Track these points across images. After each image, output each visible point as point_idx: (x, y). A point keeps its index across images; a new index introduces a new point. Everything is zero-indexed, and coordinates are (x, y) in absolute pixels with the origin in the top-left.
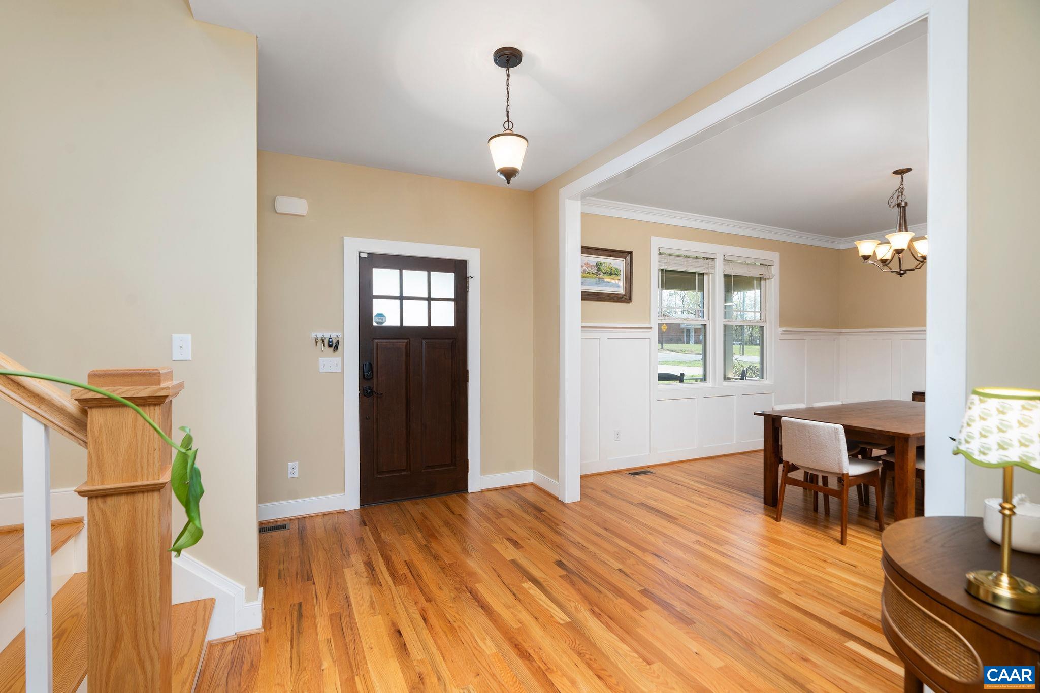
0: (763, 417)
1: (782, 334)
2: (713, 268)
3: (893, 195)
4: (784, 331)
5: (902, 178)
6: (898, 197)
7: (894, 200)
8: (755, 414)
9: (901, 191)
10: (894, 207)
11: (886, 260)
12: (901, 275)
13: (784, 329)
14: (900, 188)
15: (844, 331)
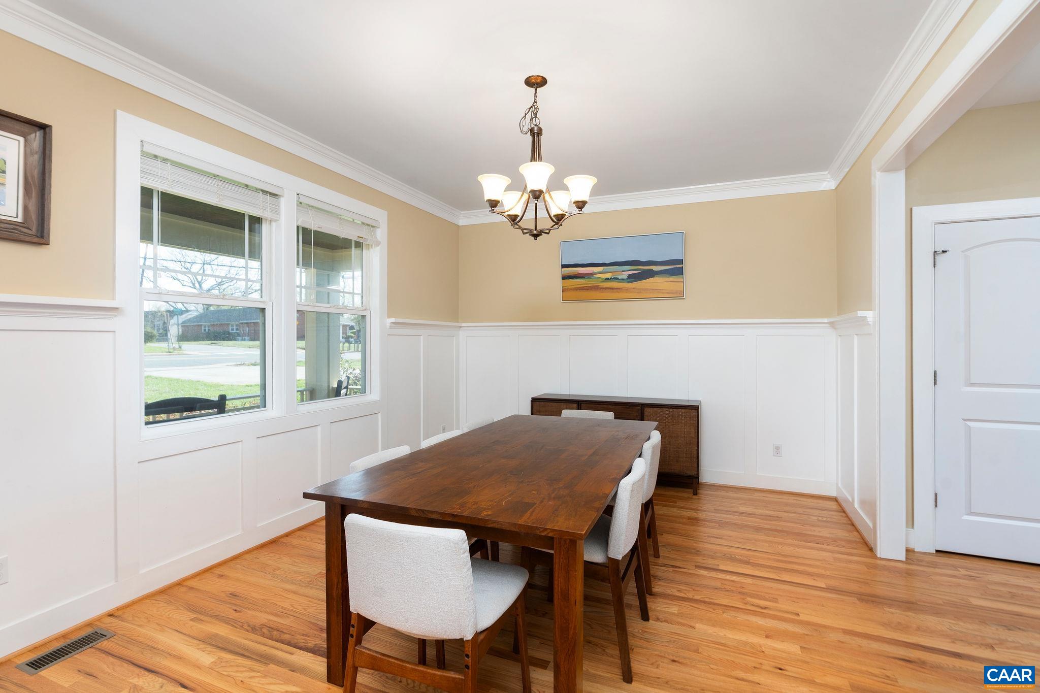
0: (322, 505)
1: (391, 327)
2: (277, 212)
3: (526, 114)
4: (392, 322)
5: (536, 93)
6: (531, 120)
7: (527, 124)
8: (307, 496)
9: (534, 110)
10: (526, 134)
11: (516, 216)
12: (536, 236)
13: (393, 320)
14: (533, 105)
15: (463, 325)
